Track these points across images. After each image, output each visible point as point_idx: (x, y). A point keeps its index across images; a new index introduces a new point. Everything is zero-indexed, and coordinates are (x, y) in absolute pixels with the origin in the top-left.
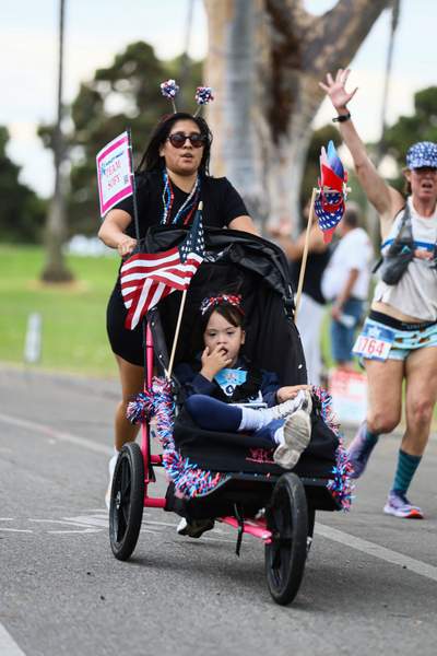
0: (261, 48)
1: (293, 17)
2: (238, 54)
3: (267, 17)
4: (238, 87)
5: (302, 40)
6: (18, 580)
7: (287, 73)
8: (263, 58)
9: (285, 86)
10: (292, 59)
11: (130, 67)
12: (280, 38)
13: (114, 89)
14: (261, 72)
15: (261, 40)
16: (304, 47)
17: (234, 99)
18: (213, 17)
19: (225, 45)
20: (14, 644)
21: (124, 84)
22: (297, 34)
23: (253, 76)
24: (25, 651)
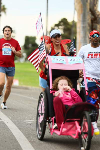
0: (89, 19)
1: (96, 12)
2: (84, 20)
3: (90, 12)
4: (84, 27)
5: (98, 17)
6: (34, 134)
7: (94, 24)
8: (89, 21)
9: (94, 27)
10: (96, 21)
11: (62, 24)
12: (93, 17)
13: (58, 28)
14: (89, 24)
15: (89, 17)
16: (98, 19)
17: (83, 30)
18: (78, 13)
19: (81, 19)
20: (33, 148)
21: (60, 27)
22: (97, 16)
23: (87, 25)
24: (35, 149)
